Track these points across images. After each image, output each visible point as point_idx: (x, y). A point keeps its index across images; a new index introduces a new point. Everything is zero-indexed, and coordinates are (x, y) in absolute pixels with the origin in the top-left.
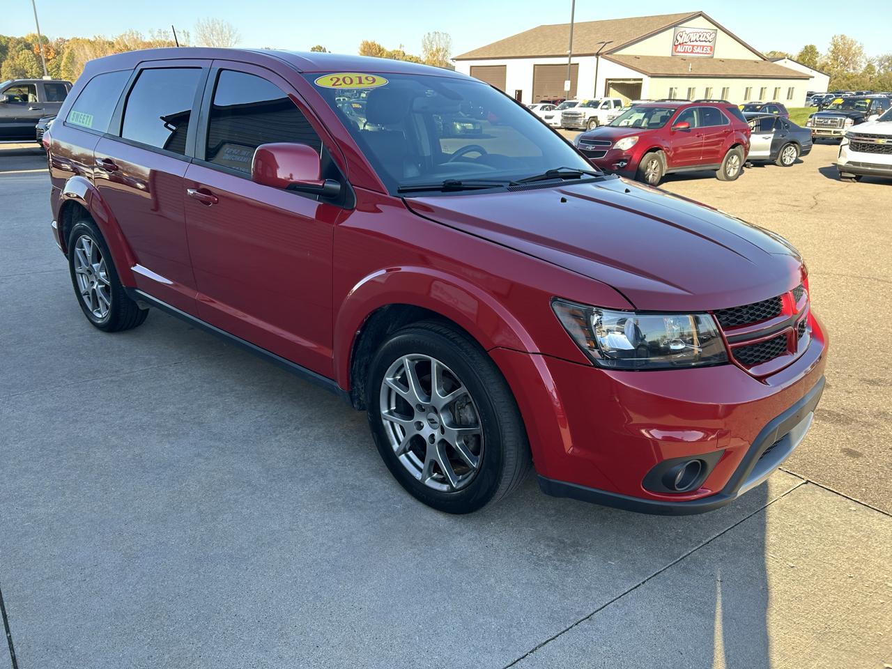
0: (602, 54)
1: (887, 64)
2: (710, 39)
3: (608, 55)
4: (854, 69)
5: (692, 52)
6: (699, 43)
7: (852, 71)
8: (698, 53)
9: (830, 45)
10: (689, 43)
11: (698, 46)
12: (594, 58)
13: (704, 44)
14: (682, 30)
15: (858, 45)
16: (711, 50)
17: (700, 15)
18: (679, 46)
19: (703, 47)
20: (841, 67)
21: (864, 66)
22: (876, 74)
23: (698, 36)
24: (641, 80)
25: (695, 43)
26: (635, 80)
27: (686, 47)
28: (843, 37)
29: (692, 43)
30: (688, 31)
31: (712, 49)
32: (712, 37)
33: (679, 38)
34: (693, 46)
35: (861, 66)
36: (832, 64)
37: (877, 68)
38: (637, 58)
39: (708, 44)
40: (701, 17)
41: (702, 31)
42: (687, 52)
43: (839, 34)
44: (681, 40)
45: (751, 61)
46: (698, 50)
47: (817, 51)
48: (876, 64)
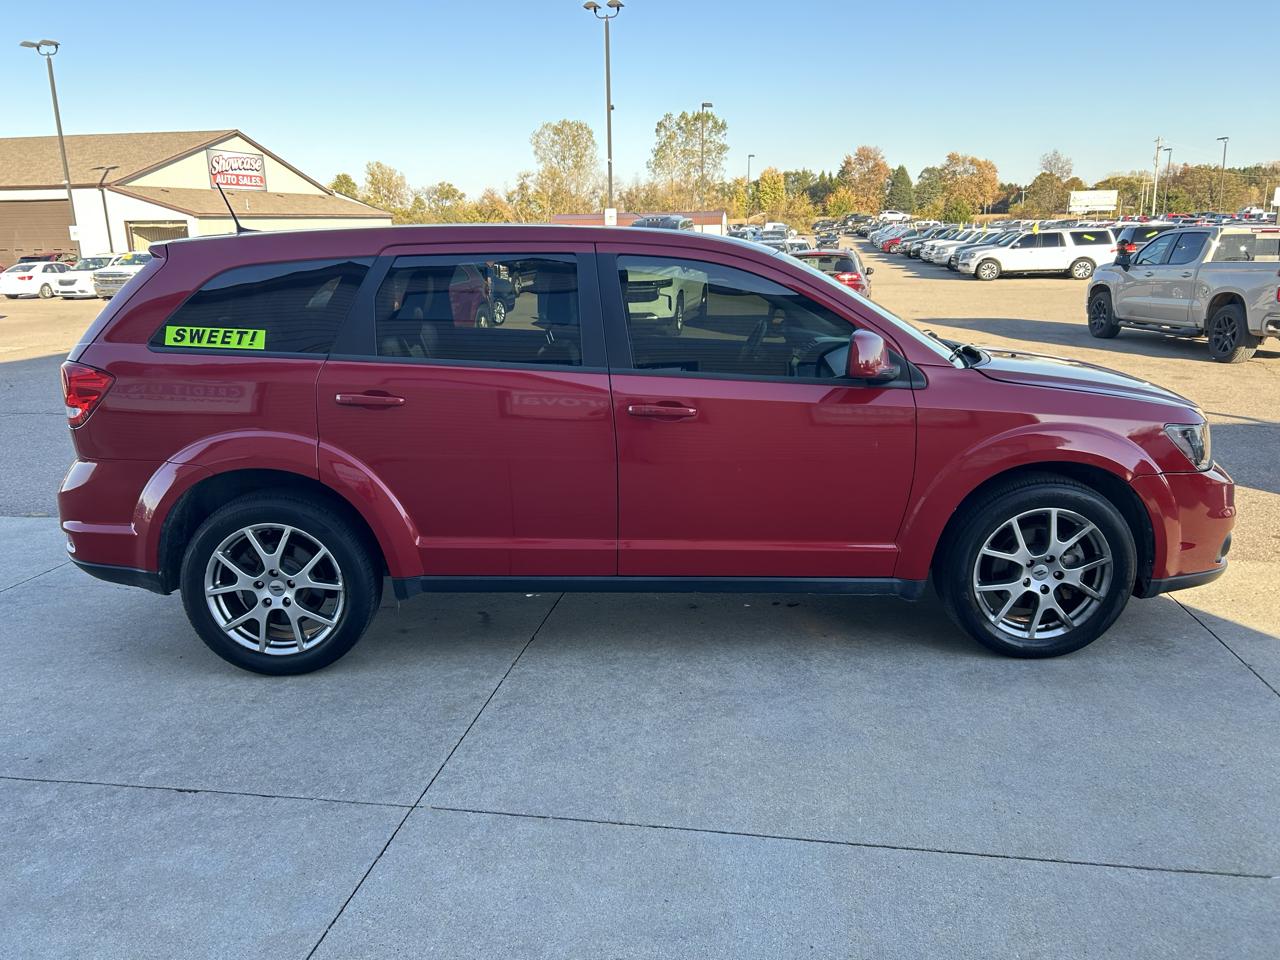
0: (109, 185)
1: (435, 197)
2: (256, 166)
3: (120, 186)
4: (401, 203)
5: (238, 184)
6: (243, 172)
7: (399, 206)
8: (245, 185)
9: (366, 175)
10: (230, 171)
11: (243, 176)
12: (96, 192)
13: (250, 173)
14: (218, 153)
15: (398, 174)
16: (261, 181)
17: (236, 135)
18: (218, 176)
19: (251, 177)
20: (386, 201)
21: (412, 200)
22: (427, 209)
23: (240, 162)
24: (185, 222)
25: (238, 172)
26: (173, 222)
27: (229, 177)
28: (379, 165)
29: (235, 172)
30: (226, 155)
31: (263, 180)
32: (258, 164)
33: (215, 164)
34: (237, 176)
35: (408, 200)
36: (375, 198)
37: (427, 202)
38: (165, 191)
39: (255, 173)
40: (238, 138)
41: (245, 156)
42: (231, 184)
43: (374, 160)
44: (219, 168)
45: (315, 196)
46: (245, 181)
47: (353, 181)
48: (423, 197)
